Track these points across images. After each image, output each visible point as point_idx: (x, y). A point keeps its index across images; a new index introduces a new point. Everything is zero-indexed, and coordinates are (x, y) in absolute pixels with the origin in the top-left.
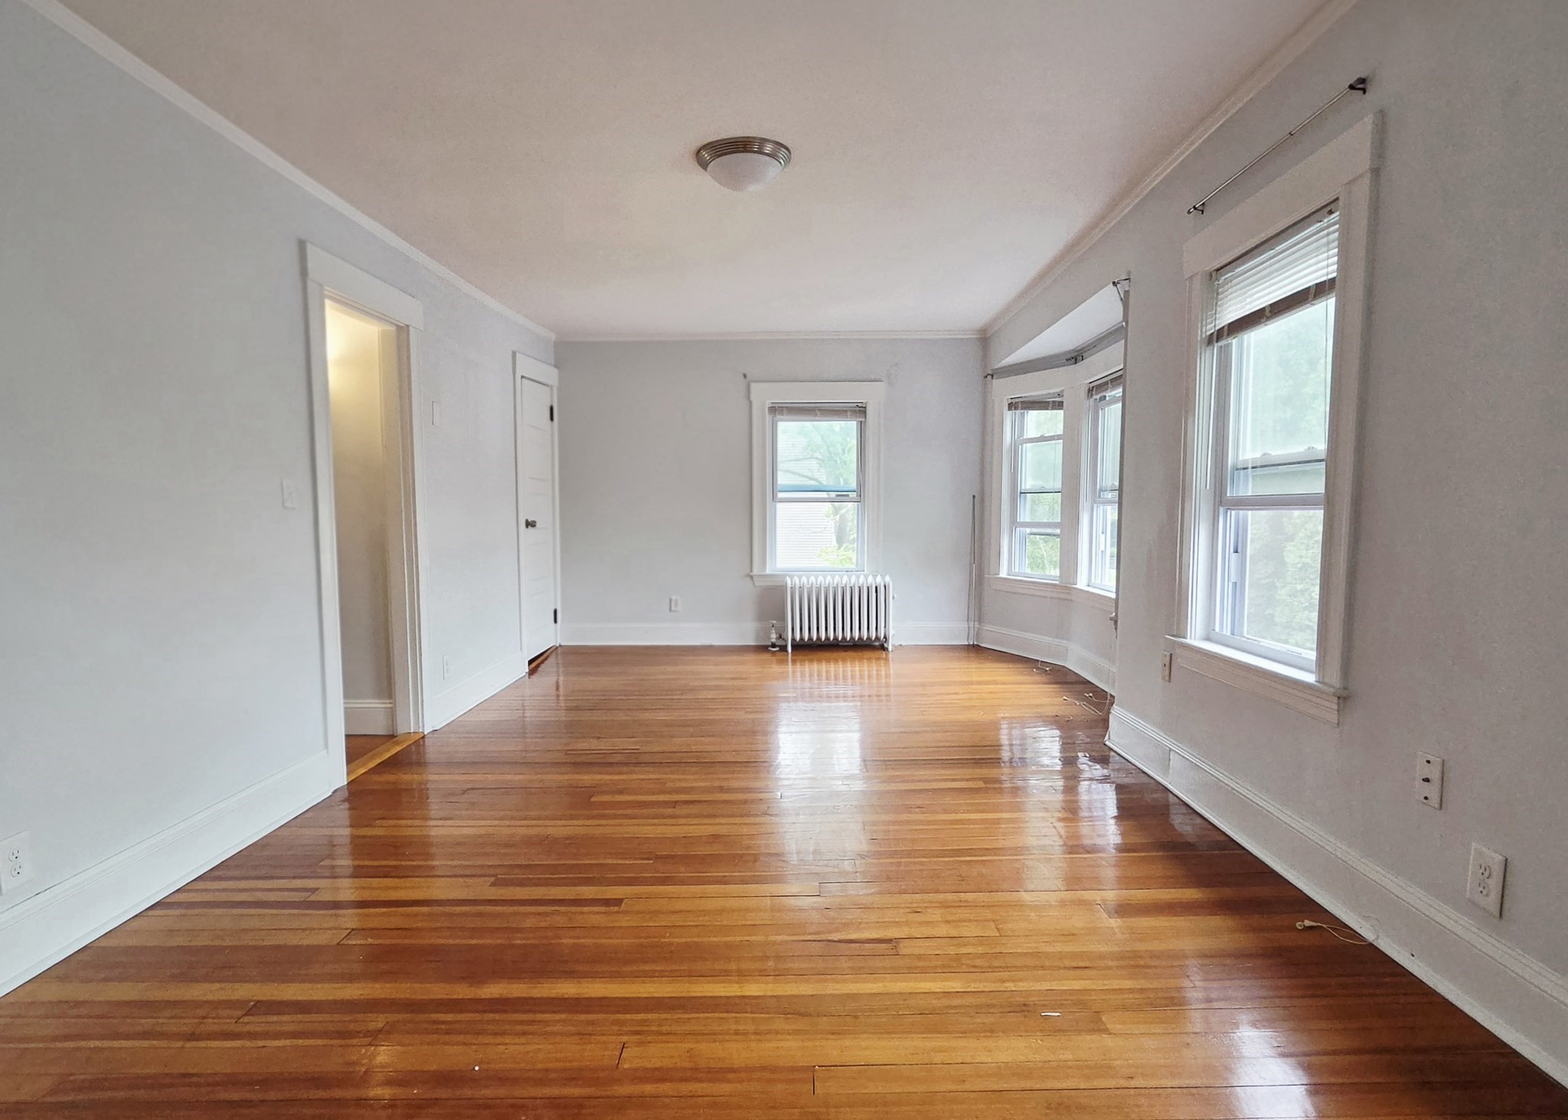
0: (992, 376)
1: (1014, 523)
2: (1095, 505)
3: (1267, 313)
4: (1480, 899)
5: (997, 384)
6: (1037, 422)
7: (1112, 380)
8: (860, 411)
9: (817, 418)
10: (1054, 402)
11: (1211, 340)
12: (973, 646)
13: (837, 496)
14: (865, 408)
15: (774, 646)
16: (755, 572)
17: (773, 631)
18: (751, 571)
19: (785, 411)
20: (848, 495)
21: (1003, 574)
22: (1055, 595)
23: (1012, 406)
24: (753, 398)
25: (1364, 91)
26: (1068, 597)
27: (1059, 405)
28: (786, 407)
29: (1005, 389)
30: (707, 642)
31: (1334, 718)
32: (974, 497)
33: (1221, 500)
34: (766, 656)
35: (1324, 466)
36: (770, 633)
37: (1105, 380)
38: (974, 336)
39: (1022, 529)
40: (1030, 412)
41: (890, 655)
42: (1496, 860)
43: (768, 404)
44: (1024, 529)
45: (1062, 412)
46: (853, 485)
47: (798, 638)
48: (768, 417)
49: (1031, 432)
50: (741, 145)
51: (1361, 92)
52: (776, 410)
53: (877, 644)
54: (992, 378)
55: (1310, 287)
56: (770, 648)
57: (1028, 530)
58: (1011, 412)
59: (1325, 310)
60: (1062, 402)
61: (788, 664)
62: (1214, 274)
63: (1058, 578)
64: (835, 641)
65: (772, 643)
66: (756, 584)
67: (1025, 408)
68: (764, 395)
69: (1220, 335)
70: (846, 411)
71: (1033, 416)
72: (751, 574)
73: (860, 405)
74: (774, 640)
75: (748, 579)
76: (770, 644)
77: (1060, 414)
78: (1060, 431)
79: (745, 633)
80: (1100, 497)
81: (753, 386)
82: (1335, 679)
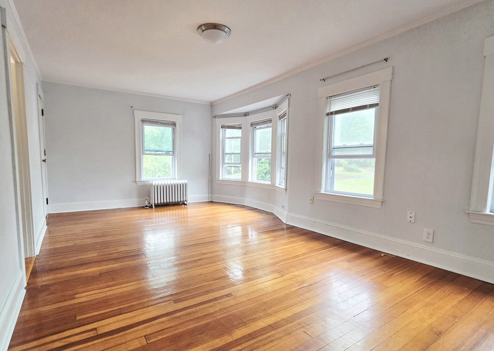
0: (215, 117)
1: (223, 163)
2: (253, 158)
3: (351, 109)
4: (428, 240)
5: (217, 120)
6: (229, 132)
7: (262, 122)
8: (174, 124)
9: (159, 125)
10: (238, 127)
11: (328, 114)
12: (211, 201)
13: (166, 153)
14: (175, 123)
15: (146, 206)
16: (137, 180)
17: (146, 201)
18: (136, 180)
19: (147, 122)
20: (169, 153)
21: (220, 179)
22: (240, 184)
23: (222, 127)
24: (135, 116)
25: (387, 61)
26: (245, 185)
27: (240, 128)
28: (148, 121)
29: (219, 122)
30: (119, 207)
31: (380, 207)
32: (209, 155)
33: (330, 156)
34: (145, 210)
35: (373, 148)
36: (145, 202)
37: (260, 122)
38: (209, 104)
39: (225, 165)
40: (227, 129)
41: (188, 207)
42: (431, 231)
43: (141, 118)
44: (226, 165)
45: (241, 130)
46: (171, 150)
47: (156, 202)
48: (141, 123)
49: (227, 135)
50: (215, 26)
51: (386, 61)
52: (144, 121)
53: (181, 203)
54: (215, 118)
55: (367, 105)
56: (145, 207)
57: (227, 165)
58: (222, 129)
59: (372, 111)
60: (241, 127)
61: (153, 213)
62: (328, 98)
63: (241, 180)
64: (166, 203)
65: (146, 205)
66: (138, 184)
67: (226, 128)
68: (139, 115)
69: (332, 113)
70: (169, 124)
71: (228, 131)
72: (136, 181)
73: (174, 122)
74: (147, 204)
75: (135, 183)
76: (145, 206)
77: (240, 130)
78: (240, 136)
79: (134, 202)
80: (255, 156)
81: (135, 111)
82: (380, 197)
